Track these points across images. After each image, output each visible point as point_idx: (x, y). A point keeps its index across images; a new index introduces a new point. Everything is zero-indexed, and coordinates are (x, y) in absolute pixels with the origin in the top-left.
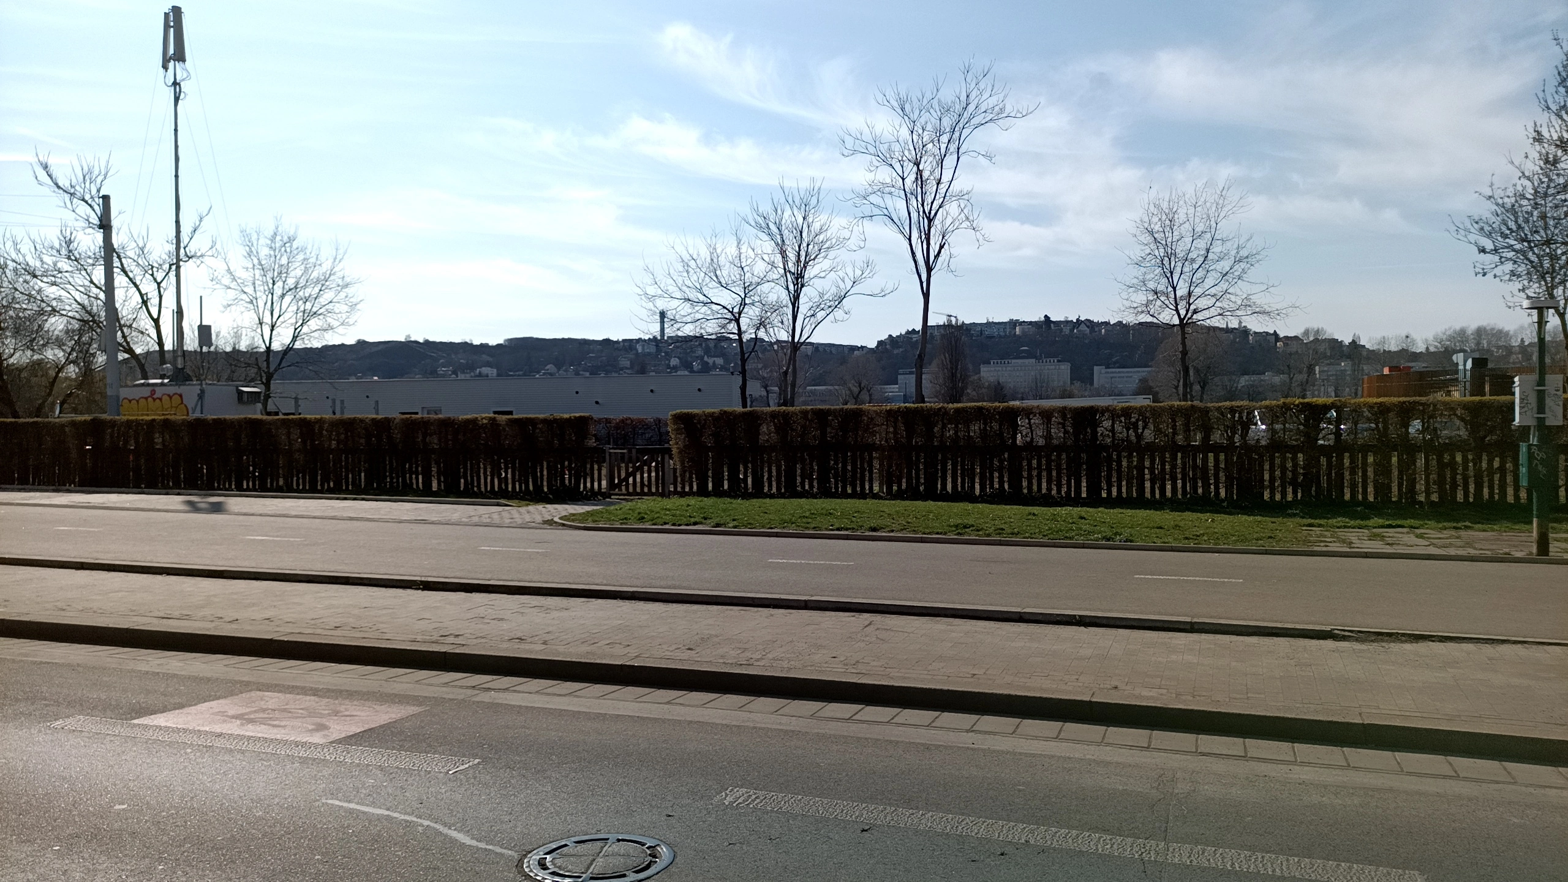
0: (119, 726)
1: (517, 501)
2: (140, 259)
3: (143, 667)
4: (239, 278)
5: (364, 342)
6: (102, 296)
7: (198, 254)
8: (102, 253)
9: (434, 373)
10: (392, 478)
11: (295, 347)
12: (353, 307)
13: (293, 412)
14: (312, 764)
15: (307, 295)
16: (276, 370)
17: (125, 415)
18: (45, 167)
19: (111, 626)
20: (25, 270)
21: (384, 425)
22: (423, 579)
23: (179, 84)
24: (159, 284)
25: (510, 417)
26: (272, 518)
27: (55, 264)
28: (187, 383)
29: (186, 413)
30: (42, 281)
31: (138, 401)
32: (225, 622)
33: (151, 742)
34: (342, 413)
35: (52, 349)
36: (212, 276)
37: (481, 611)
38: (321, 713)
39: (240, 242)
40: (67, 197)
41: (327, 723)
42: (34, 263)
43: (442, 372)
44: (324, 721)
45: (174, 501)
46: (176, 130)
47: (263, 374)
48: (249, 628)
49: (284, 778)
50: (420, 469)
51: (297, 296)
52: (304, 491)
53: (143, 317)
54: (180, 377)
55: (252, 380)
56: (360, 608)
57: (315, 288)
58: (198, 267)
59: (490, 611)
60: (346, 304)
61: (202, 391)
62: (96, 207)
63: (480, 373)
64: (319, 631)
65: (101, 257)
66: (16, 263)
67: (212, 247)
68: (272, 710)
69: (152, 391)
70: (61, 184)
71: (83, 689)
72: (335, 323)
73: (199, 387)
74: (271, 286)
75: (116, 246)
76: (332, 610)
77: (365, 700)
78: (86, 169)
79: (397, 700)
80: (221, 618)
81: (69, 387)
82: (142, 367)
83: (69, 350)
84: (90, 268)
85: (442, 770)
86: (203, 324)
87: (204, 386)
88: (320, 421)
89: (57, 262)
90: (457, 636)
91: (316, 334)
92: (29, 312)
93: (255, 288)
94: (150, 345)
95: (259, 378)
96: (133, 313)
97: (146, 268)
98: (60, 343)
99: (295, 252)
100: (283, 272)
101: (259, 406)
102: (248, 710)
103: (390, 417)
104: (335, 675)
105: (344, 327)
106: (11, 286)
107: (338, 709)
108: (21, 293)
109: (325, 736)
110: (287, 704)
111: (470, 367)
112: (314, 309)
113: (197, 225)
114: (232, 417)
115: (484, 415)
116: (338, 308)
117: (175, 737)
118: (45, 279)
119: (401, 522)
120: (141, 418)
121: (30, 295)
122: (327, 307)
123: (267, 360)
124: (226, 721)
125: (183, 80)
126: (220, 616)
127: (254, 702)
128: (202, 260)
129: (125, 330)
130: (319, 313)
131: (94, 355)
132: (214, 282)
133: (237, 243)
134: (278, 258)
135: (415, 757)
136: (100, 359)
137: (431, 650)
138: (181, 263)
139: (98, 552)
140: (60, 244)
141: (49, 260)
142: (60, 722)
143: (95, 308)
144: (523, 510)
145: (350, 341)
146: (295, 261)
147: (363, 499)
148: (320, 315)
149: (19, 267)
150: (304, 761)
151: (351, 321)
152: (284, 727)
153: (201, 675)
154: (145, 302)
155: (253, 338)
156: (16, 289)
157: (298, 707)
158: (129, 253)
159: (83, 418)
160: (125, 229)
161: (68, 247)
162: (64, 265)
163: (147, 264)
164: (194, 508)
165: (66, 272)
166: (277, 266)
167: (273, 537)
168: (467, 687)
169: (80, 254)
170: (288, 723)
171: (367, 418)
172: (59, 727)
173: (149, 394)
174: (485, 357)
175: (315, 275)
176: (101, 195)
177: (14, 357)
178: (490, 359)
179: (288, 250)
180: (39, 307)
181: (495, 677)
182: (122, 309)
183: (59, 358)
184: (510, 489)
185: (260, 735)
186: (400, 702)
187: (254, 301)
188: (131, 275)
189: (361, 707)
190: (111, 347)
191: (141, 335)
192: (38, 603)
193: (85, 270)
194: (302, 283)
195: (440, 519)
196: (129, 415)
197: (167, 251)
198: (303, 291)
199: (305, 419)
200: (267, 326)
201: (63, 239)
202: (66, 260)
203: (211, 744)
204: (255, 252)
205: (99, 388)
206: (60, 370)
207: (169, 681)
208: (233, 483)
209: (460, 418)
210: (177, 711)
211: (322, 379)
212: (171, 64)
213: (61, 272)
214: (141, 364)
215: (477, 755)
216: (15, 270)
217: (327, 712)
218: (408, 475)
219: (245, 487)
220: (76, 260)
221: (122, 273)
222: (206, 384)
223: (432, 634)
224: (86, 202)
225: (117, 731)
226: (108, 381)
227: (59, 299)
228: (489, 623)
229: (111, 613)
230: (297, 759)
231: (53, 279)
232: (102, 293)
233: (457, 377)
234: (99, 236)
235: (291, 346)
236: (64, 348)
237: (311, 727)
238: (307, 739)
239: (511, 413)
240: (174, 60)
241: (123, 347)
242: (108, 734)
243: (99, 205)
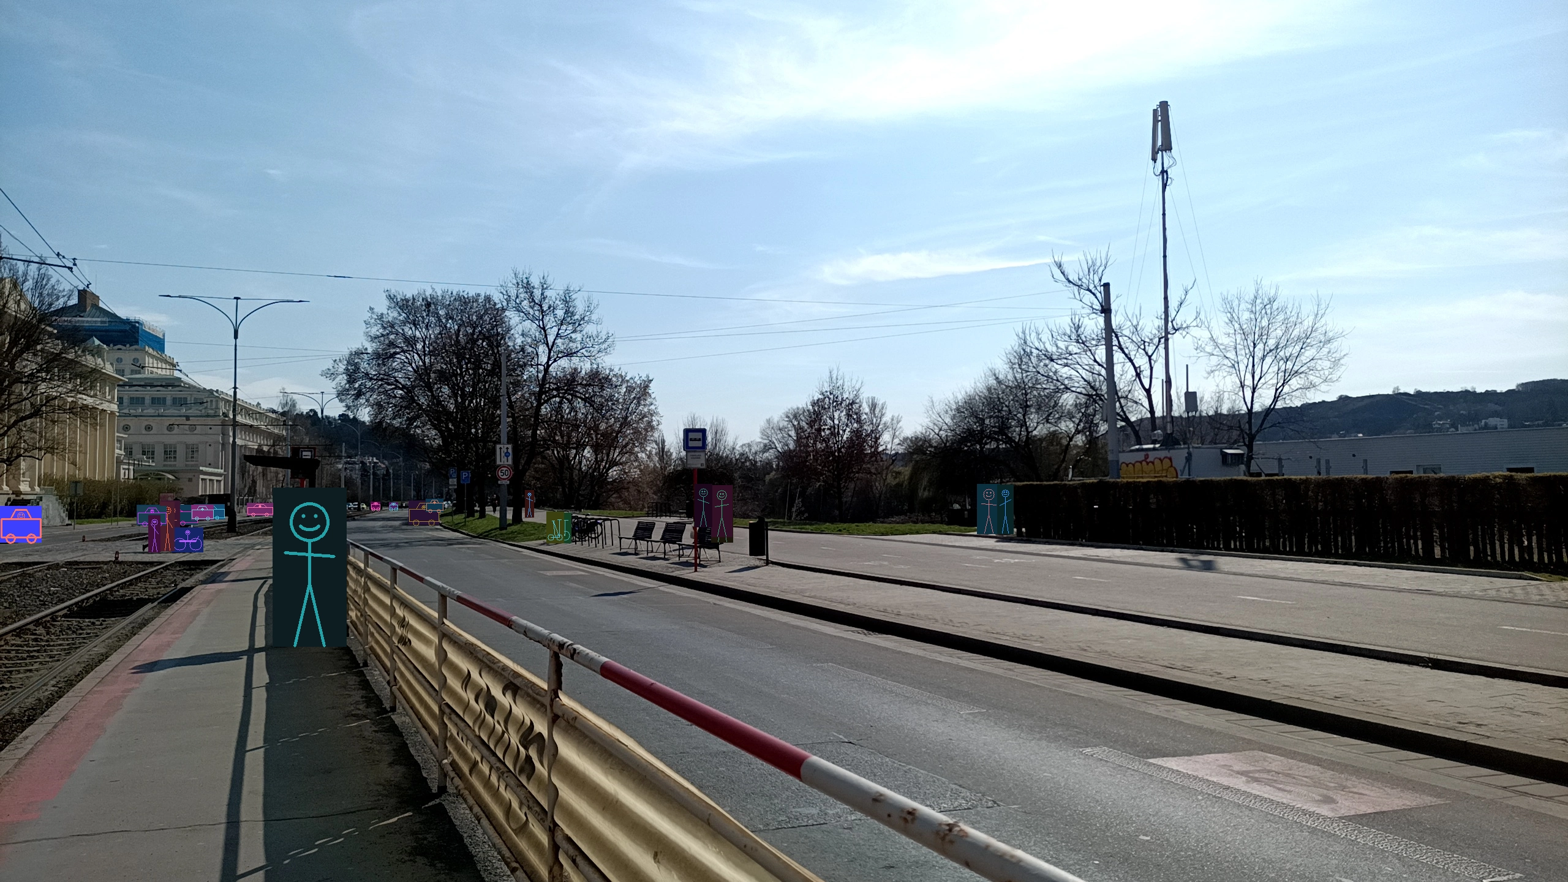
0: (1137, 763)
1: (1547, 575)
2: (1134, 336)
3: (1152, 711)
4: (1221, 344)
5: (1347, 397)
6: (1103, 372)
7: (1184, 326)
8: (1104, 335)
9: (1428, 427)
10: (1386, 543)
11: (1276, 407)
12: (1336, 363)
13: (1277, 472)
14: (1322, 837)
15: (1288, 355)
16: (1258, 432)
17: (1123, 478)
18: (1060, 266)
19: (1124, 669)
20: (1045, 355)
21: (1375, 486)
22: (1432, 656)
23: (1166, 172)
24: (1150, 357)
25: (1529, 475)
26: (1261, 579)
27: (1067, 348)
28: (1176, 447)
29: (1175, 476)
30: (1057, 364)
31: (1134, 465)
32: (1223, 678)
33: (1165, 782)
34: (1328, 473)
35: (1065, 421)
36: (1196, 345)
37: (1509, 701)
38: (1327, 786)
39: (1222, 310)
40: (1076, 288)
41: (1334, 797)
42: (1052, 349)
43: (1437, 426)
44: (1331, 794)
45: (1169, 558)
46: (1164, 214)
47: (1246, 436)
48: (1249, 687)
49: (1294, 844)
50: (1419, 534)
51: (1278, 356)
52: (1291, 553)
53: (1137, 388)
54: (1169, 442)
55: (1235, 442)
56: (1360, 681)
57: (1296, 347)
58: (1184, 337)
59: (1520, 702)
60: (1329, 360)
61: (1190, 454)
62: (1098, 295)
63: (1486, 424)
64: (1318, 699)
65: (1103, 338)
66: (1038, 349)
67: (1196, 318)
68: (1276, 772)
69: (1145, 455)
70: (1071, 279)
71: (1105, 724)
72: (1317, 381)
73: (1187, 450)
74: (1252, 349)
75: (1114, 327)
76: (1331, 679)
77: (1374, 780)
78: (1090, 263)
79: (1411, 787)
80: (1220, 674)
81: (1078, 453)
82: (1136, 433)
83: (1077, 421)
84: (1094, 348)
85: (1473, 876)
86: (1190, 390)
87: (1191, 449)
88: (1306, 482)
89: (1068, 346)
90: (1479, 725)
91: (1297, 393)
92: (1047, 391)
93: (1236, 353)
94: (1143, 413)
95: (1242, 440)
96: (1129, 385)
97: (1139, 344)
98: (1071, 417)
99: (1276, 313)
100: (1264, 334)
101: (1243, 467)
102: (1252, 768)
103: (1382, 476)
104: (1338, 748)
105: (1326, 384)
106: (1034, 370)
107: (1344, 784)
108: (1043, 375)
109: (1333, 810)
110: (1290, 770)
111: (1474, 418)
112: (1296, 368)
113: (1183, 298)
114: (1218, 479)
115: (1499, 473)
116: (1320, 364)
117: (1186, 782)
118: (1060, 362)
119: (1400, 591)
120: (1138, 480)
121: (1048, 377)
122: (1308, 364)
123: (1250, 422)
124: (1232, 775)
125: (1170, 167)
126: (1219, 671)
127: (1258, 761)
128: (1188, 331)
129: (1122, 401)
130: (1300, 371)
131: (1097, 425)
132: (1198, 351)
133: (1220, 310)
134: (1258, 320)
135: (1439, 854)
136: (1102, 428)
137: (1447, 736)
138: (1169, 336)
139: (1108, 601)
140: (1071, 331)
141: (1062, 345)
142: (1089, 750)
143: (1097, 383)
144: (1556, 585)
145: (1332, 397)
146: (1275, 322)
147: (1355, 564)
148: (1301, 373)
149: (1040, 353)
150: (1313, 831)
151: (1334, 377)
152: (1290, 792)
153: (1205, 726)
154: (1138, 375)
155: (1235, 401)
156: (1039, 373)
157: (1301, 774)
158: (1124, 332)
159: (1091, 481)
160: (1121, 310)
161: (1077, 331)
162: (1074, 348)
163: (1140, 340)
164: (1187, 565)
165: (1076, 354)
166: (1257, 329)
167: (1264, 598)
168: (1497, 787)
169: (1086, 337)
170: (1293, 789)
171: (1356, 478)
172: (1089, 754)
173: (1143, 458)
174: (1492, 407)
175: (1296, 333)
176: (1102, 284)
177: (1037, 430)
178: (1499, 408)
179: (1269, 312)
180: (1055, 386)
181: (1532, 781)
182: (1119, 382)
183: (1070, 429)
184: (1536, 559)
185: (1266, 796)
186: (1414, 789)
187: (1236, 365)
188: (1126, 351)
189: (1369, 787)
190: (1111, 416)
191: (1135, 405)
192: (1065, 642)
193: (1090, 350)
194: (1283, 343)
195: (1447, 590)
196: (1127, 478)
197: (1156, 326)
198: (1283, 351)
199: (1290, 479)
200: (1249, 388)
201: (1072, 325)
202: (1075, 344)
203: (1219, 796)
204: (1236, 318)
205: (1101, 453)
206: (1071, 439)
207: (1177, 728)
208: (1222, 542)
209: (1467, 476)
210: (1186, 758)
211: (1304, 438)
212: (1159, 155)
213: (1071, 354)
214: (1135, 431)
215: (1518, 869)
216: (1038, 356)
217: (1332, 785)
218: (1405, 540)
219: (1232, 547)
220: (1083, 343)
221: (1119, 350)
222: (1193, 447)
223: (1448, 719)
224: (1090, 291)
225: (1136, 767)
226: (1110, 447)
227: (1070, 378)
228: (1520, 716)
229: (1124, 658)
230: (1305, 827)
231: (1065, 361)
232: (1103, 369)
233: (1457, 430)
234: (1101, 320)
235: (1272, 407)
236: (1073, 420)
237: (1318, 798)
238: (1315, 809)
239: (1531, 470)
240: (1162, 151)
241: (1121, 416)
242: (1128, 768)
243: (1100, 293)
